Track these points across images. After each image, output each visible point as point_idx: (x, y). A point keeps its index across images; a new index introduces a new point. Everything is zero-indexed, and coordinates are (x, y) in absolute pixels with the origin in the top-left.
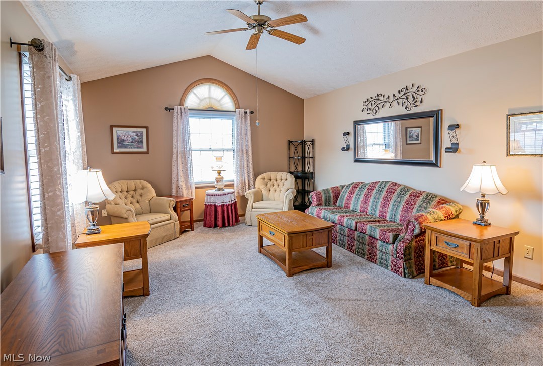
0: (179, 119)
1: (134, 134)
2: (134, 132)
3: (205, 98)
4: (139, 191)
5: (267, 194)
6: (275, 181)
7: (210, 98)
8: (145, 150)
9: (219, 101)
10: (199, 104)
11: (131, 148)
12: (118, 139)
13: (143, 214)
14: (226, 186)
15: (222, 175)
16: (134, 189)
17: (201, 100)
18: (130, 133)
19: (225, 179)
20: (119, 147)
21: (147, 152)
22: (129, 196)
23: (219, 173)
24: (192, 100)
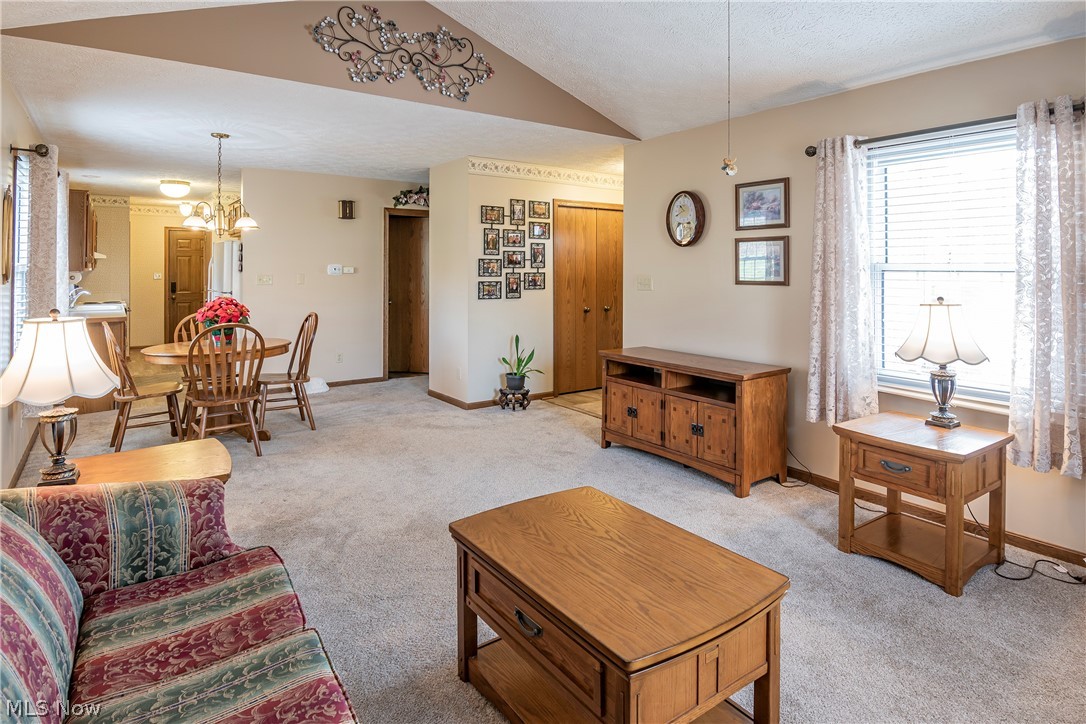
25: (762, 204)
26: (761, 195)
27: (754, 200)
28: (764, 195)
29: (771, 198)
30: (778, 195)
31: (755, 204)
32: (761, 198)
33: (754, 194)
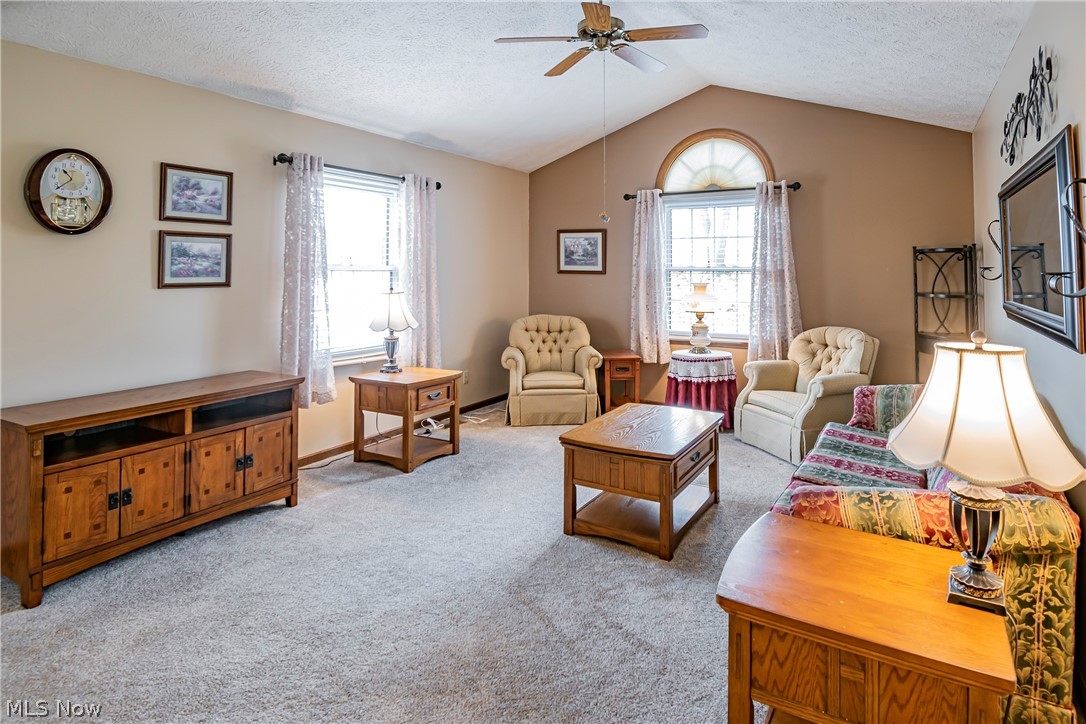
0: (643, 215)
1: (586, 242)
2: (586, 239)
3: (703, 169)
4: (565, 333)
5: (806, 379)
6: (833, 350)
7: (712, 167)
8: (599, 268)
9: (731, 171)
10: (691, 182)
11: (582, 264)
12: (566, 251)
13: (561, 370)
14: (713, 345)
15: (706, 321)
16: (558, 329)
17: (696, 174)
18: (581, 240)
19: (711, 331)
20: (567, 263)
21: (603, 272)
22: (550, 339)
23: (700, 317)
24: (679, 177)
25: (198, 194)
26: (198, 184)
27: (187, 187)
28: (202, 185)
29: (211, 190)
30: (220, 189)
31: (188, 193)
32: (197, 187)
33: (188, 181)
